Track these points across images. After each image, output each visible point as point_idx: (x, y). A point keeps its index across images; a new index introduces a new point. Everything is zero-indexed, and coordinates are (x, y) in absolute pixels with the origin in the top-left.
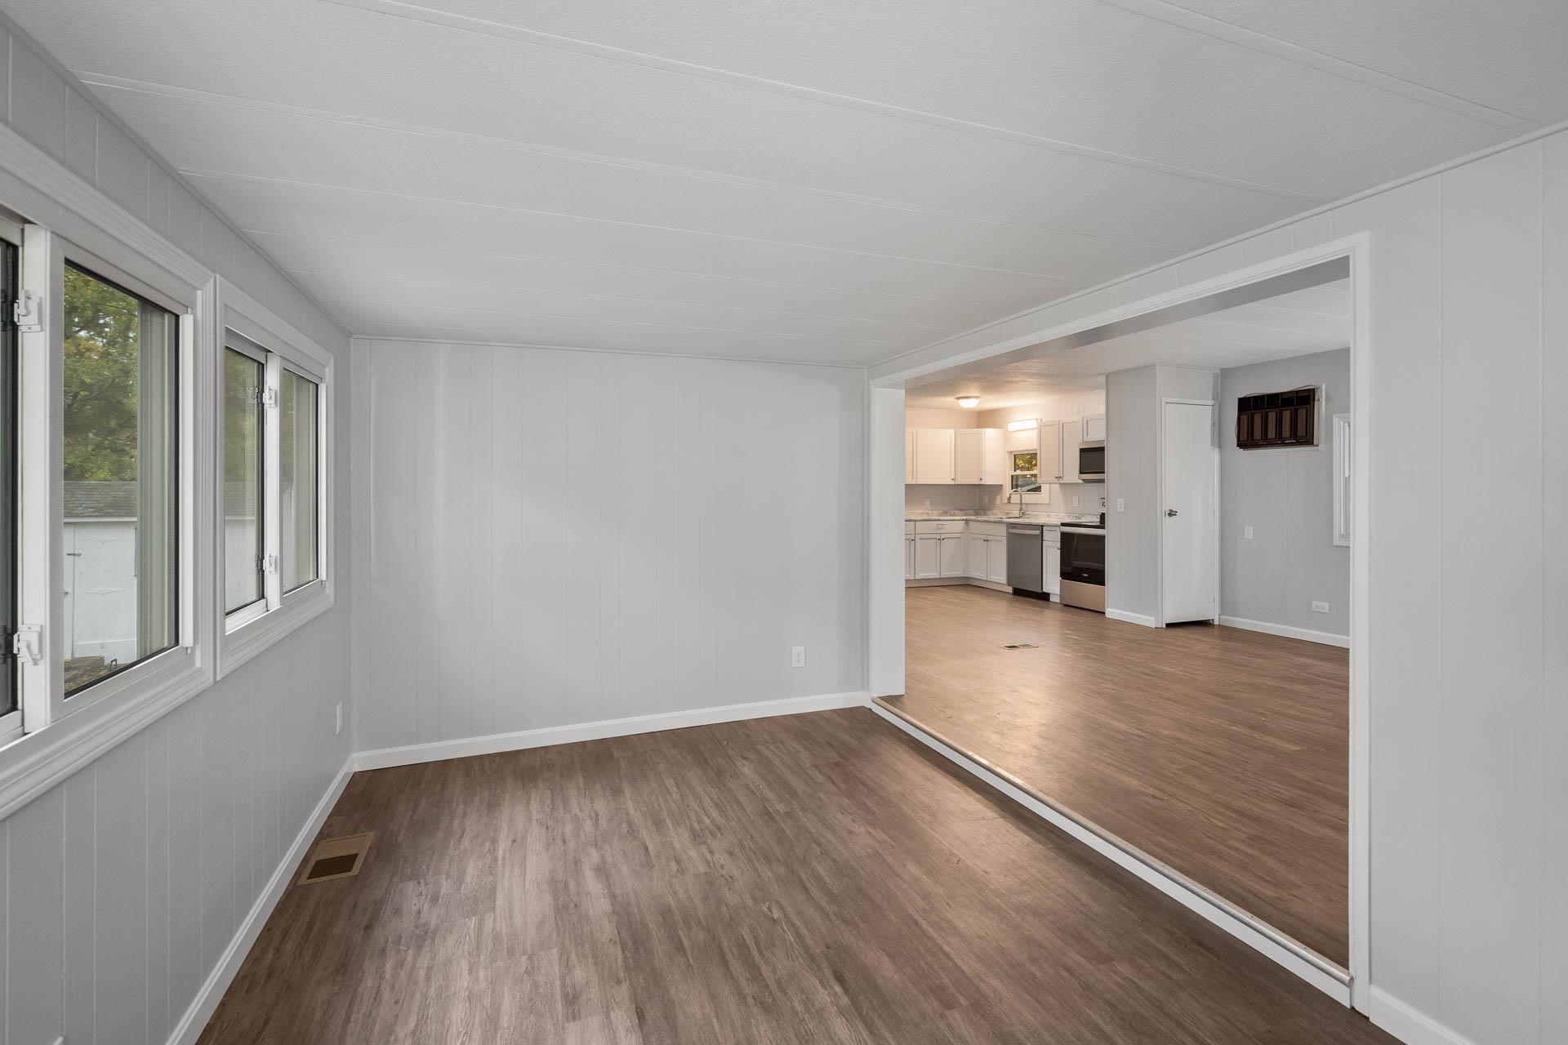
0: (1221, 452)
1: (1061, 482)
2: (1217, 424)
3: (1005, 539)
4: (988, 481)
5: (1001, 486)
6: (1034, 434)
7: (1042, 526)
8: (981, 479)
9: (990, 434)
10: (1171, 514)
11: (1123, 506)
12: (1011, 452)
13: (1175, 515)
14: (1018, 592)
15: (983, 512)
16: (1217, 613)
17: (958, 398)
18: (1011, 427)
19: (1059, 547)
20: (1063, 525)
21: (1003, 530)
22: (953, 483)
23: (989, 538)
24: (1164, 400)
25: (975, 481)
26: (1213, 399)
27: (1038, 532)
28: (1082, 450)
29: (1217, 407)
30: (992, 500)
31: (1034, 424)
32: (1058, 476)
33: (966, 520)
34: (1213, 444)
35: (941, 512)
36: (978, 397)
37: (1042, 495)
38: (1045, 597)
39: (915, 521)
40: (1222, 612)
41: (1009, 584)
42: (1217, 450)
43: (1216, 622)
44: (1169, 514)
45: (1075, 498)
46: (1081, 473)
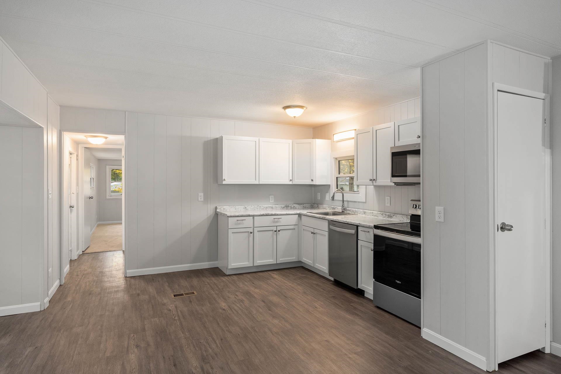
0: (552, 154)
1: (374, 184)
2: (548, 121)
3: (327, 234)
4: (317, 182)
5: (328, 186)
6: (352, 142)
7: (357, 226)
8: (312, 180)
9: (320, 144)
10: (504, 228)
11: (442, 215)
12: (336, 159)
13: (510, 230)
14: (337, 283)
15: (316, 205)
16: (548, 339)
17: (286, 108)
18: (336, 138)
19: (373, 248)
20: (376, 227)
21: (325, 226)
22: (291, 183)
23: (316, 231)
24: (498, 86)
25: (309, 182)
26: (544, 92)
27: (353, 231)
28: (394, 155)
29: (548, 101)
30: (323, 197)
31: (353, 134)
32: (372, 178)
33: (300, 215)
34: (544, 145)
35: (283, 206)
36: (302, 107)
37: (360, 195)
38: (360, 293)
39: (253, 216)
40: (554, 339)
41: (330, 274)
42: (548, 151)
43: (547, 351)
44: (502, 228)
45: (387, 199)
46: (393, 176)
